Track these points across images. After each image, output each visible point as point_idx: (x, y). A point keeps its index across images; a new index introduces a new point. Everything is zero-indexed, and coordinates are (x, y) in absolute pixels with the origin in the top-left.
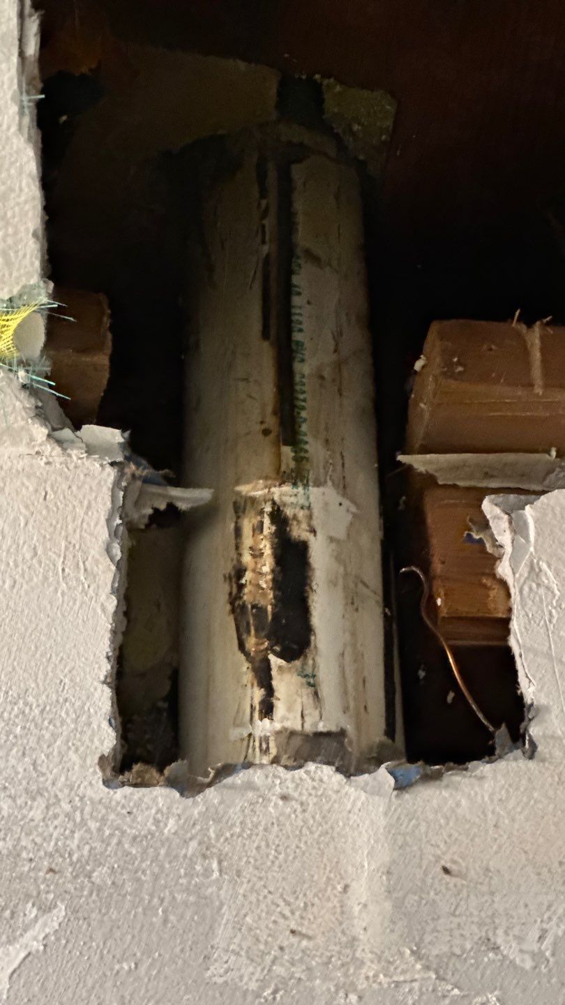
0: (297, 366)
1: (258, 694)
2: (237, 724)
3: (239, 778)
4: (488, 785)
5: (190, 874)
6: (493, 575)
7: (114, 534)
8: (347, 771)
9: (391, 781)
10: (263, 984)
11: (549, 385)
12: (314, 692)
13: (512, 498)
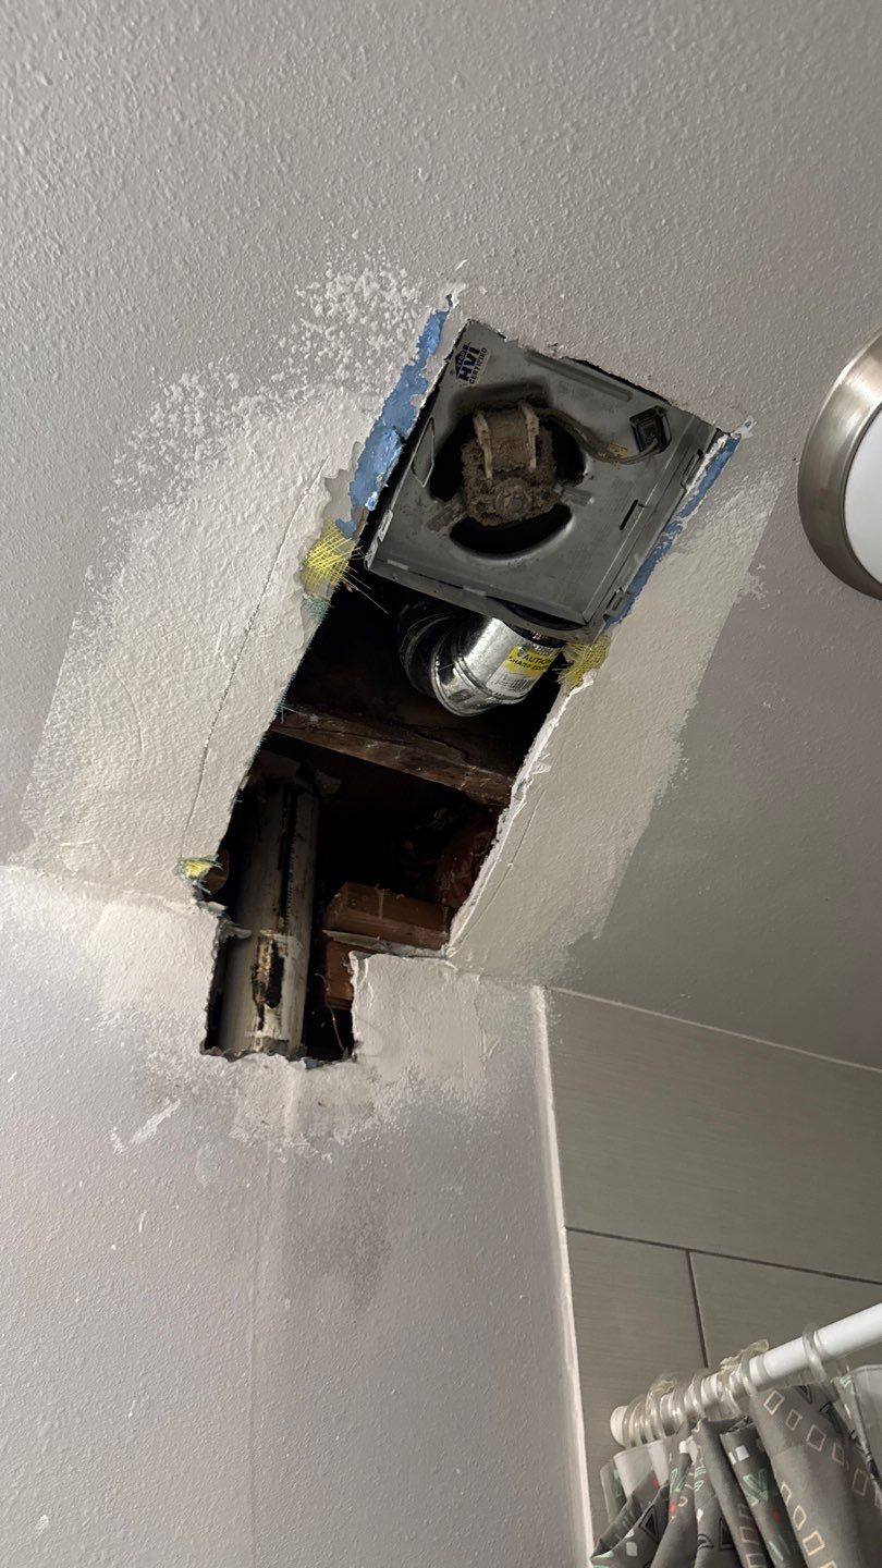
0: (289, 884)
1: (258, 1020)
2: (249, 1030)
3: (250, 1057)
4: (338, 1071)
5: (228, 1093)
6: (348, 982)
7: (215, 947)
8: (290, 1059)
9: (305, 1065)
10: (249, 1140)
11: (384, 916)
12: (278, 1023)
13: (361, 953)
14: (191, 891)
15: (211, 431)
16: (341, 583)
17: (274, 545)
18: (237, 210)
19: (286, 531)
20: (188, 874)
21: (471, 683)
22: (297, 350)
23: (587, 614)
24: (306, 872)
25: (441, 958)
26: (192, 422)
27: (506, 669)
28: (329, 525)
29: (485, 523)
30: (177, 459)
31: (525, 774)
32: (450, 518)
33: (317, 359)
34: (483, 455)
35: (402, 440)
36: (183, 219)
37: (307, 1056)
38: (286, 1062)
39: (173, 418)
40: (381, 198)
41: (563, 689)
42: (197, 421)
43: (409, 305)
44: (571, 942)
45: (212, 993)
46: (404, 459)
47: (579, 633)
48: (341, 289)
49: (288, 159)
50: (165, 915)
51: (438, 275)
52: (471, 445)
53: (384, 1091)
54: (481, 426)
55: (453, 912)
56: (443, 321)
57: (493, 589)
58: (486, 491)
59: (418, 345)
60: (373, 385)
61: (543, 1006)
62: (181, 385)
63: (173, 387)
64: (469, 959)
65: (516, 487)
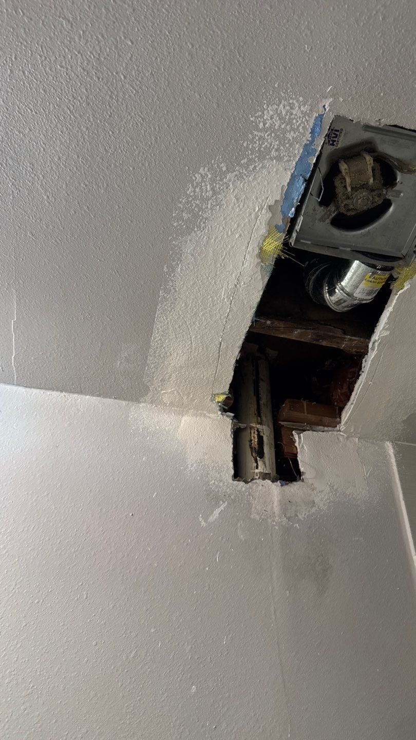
0: (260, 402)
1: (255, 464)
2: (252, 469)
3: (255, 481)
4: (296, 486)
5: (247, 498)
6: (294, 445)
7: (232, 433)
8: (273, 482)
9: (280, 484)
10: (260, 519)
11: (307, 414)
12: (265, 465)
13: (298, 431)
14: (218, 408)
15: (215, 193)
16: (278, 255)
17: (246, 242)
18: (220, 85)
19: (251, 235)
20: (217, 400)
21: (346, 295)
22: (252, 146)
23: (404, 252)
24: (267, 395)
25: (338, 431)
26: (206, 190)
27: (363, 285)
28: (272, 227)
29: (349, 214)
30: (200, 209)
31: (375, 337)
32: (330, 215)
33: (262, 149)
34: (345, 181)
35: (305, 180)
36: (196, 94)
37: (280, 479)
38: (271, 483)
39: (197, 190)
40: (288, 64)
41: (394, 291)
42: (208, 189)
43: (304, 114)
44: (405, 418)
45: (233, 453)
46: (306, 189)
47: (401, 262)
48: (271, 113)
49: (242, 55)
50: (208, 420)
51: (318, 96)
52: (340, 176)
53: (319, 495)
54: (343, 167)
55: (341, 409)
56: (322, 119)
57: (354, 246)
58: (348, 198)
59: (310, 133)
60: (290, 157)
61: (392, 451)
62: (200, 174)
63: (196, 175)
64: (352, 431)
65: (364, 194)
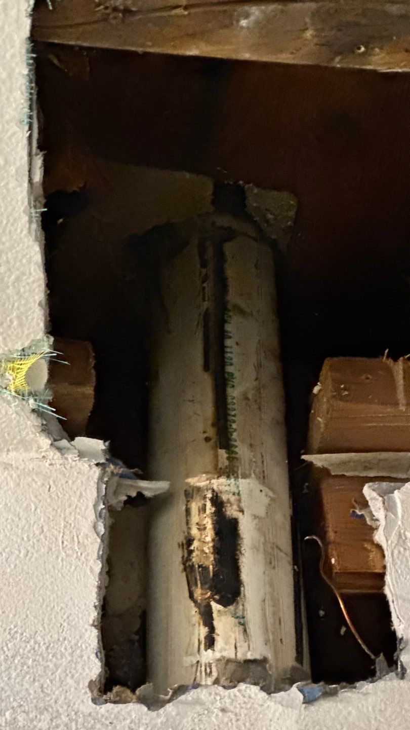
0: (229, 391)
1: (203, 631)
2: (188, 654)
3: (190, 696)
4: (371, 699)
6: (372, 542)
7: (99, 515)
8: (268, 690)
9: (301, 697)
12: (244, 630)
13: (385, 485)
20: (15, 387)
24: (259, 367)
38: (263, 694)
